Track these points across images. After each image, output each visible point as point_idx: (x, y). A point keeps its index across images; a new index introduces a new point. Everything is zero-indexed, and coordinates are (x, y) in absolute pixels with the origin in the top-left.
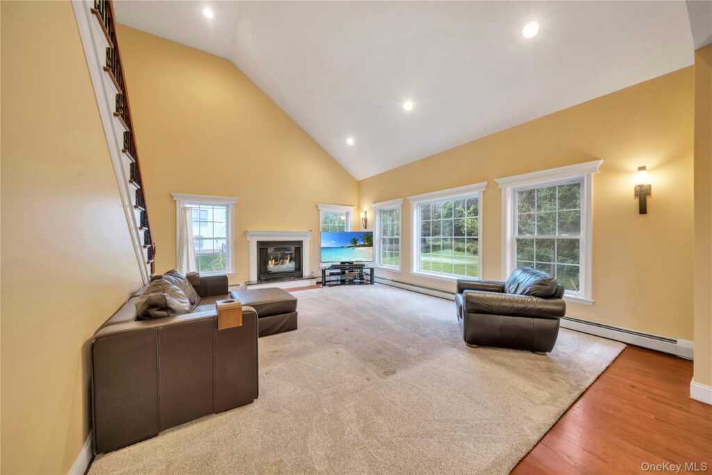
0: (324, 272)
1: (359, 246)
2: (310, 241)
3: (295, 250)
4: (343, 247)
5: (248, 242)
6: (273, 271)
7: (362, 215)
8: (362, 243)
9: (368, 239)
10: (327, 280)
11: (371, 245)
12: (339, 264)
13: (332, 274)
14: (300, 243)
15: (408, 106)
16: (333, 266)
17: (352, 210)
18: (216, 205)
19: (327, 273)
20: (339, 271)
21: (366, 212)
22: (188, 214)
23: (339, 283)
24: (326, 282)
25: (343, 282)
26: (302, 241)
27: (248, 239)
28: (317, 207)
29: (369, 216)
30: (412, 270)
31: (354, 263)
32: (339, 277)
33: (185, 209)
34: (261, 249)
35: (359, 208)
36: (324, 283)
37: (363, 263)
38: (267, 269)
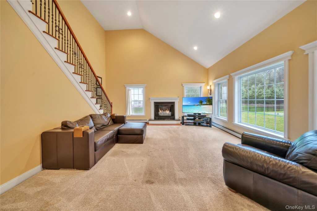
0: (183, 117)
1: (204, 105)
2: (179, 102)
3: (171, 106)
4: (194, 105)
5: (150, 102)
6: (161, 115)
7: (208, 88)
8: (206, 103)
9: (209, 101)
10: (185, 122)
11: (211, 104)
12: (193, 114)
13: (188, 119)
14: (174, 103)
15: (217, 15)
16: (188, 115)
17: (203, 85)
18: (135, 88)
19: (185, 118)
20: (192, 118)
21: (211, 86)
22: (130, 92)
23: (193, 124)
24: (184, 123)
25: (195, 124)
26: (174, 102)
27: (150, 101)
28: (182, 85)
29: (212, 88)
30: (234, 122)
31: (202, 114)
32: (193, 121)
33: (129, 90)
34: (155, 105)
35: (208, 84)
36: (183, 123)
37: (205, 115)
38: (158, 114)
